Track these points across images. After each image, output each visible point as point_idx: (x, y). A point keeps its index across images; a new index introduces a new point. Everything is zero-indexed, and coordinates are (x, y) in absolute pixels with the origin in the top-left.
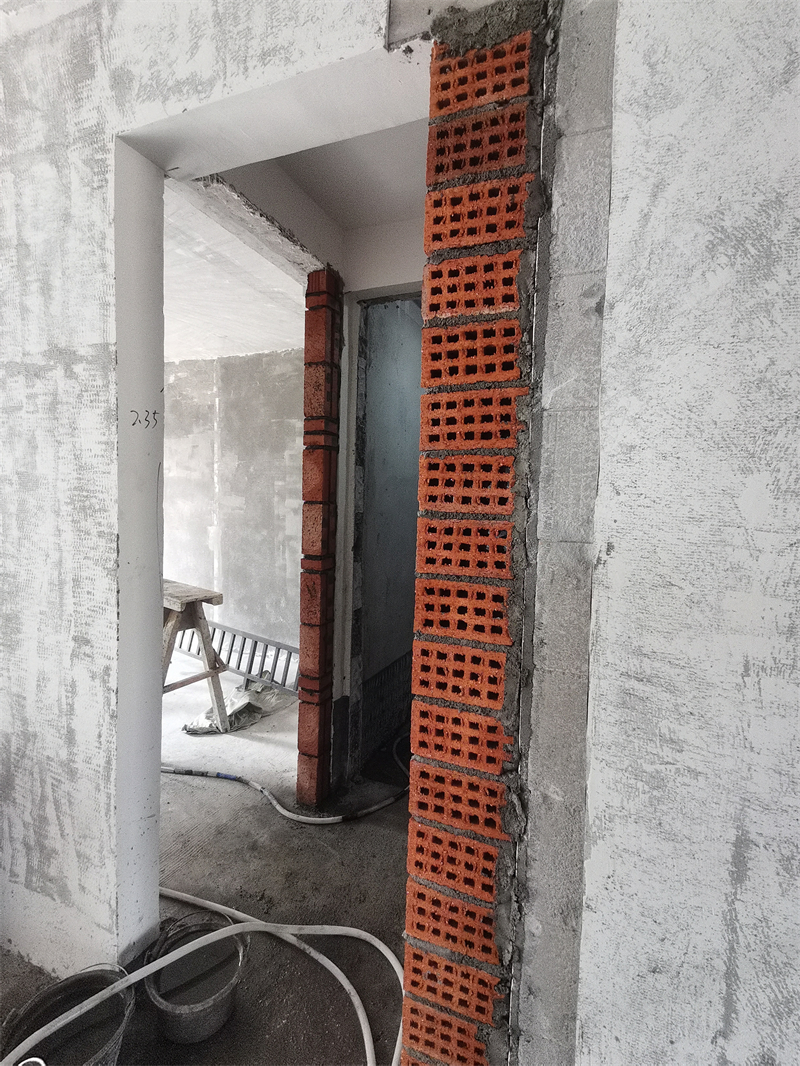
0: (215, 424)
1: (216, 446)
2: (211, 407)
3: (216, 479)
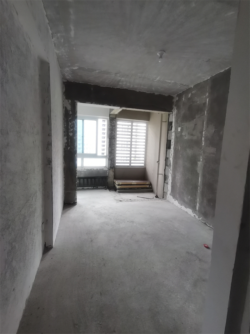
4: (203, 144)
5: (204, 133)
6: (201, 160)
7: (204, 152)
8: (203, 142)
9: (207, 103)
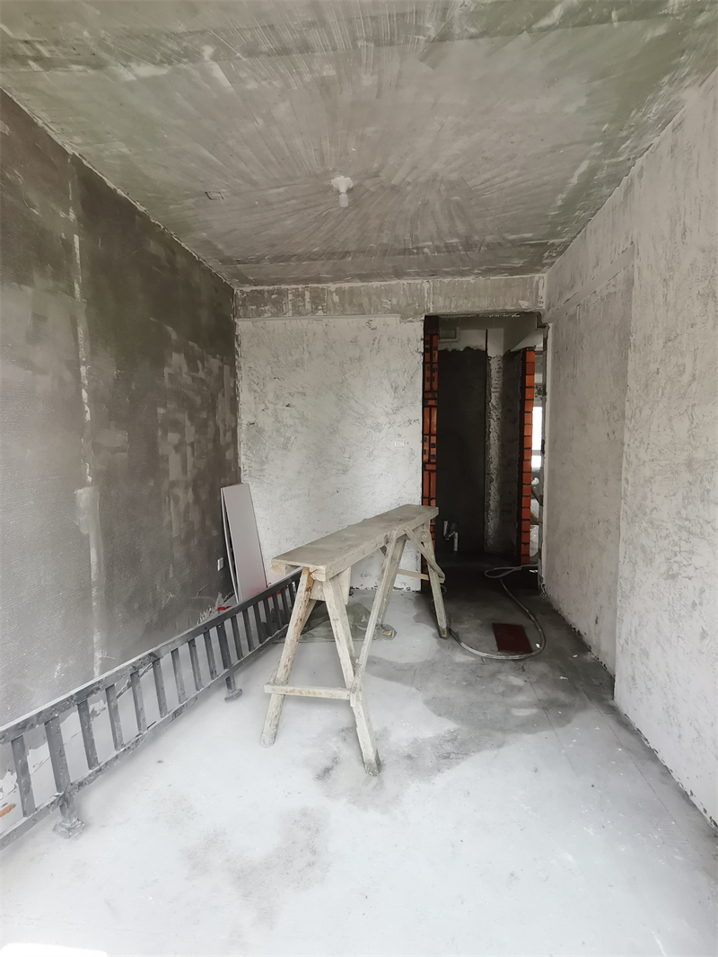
0: (77, 286)
1: (80, 330)
2: (68, 246)
3: (85, 395)
4: (88, 417)
5: (83, 370)
6: (90, 479)
7: (96, 448)
8: (87, 408)
9: (78, 252)
